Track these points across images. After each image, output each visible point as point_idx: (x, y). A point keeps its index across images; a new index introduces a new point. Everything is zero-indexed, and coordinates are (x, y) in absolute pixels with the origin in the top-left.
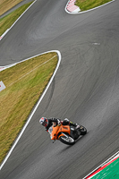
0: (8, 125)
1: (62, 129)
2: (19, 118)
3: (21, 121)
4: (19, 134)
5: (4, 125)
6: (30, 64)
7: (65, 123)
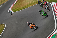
1: (33, 25)
7: (34, 24)
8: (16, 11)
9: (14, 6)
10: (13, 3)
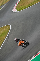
6: (0, 29)
8: (21, 9)
9: (18, 4)
10: (17, 2)
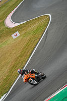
0: (21, 56)
2: (27, 52)
3: (29, 54)
4: (27, 61)
5: (19, 56)
6: (34, 22)
